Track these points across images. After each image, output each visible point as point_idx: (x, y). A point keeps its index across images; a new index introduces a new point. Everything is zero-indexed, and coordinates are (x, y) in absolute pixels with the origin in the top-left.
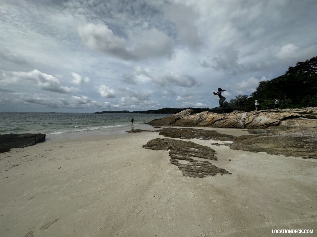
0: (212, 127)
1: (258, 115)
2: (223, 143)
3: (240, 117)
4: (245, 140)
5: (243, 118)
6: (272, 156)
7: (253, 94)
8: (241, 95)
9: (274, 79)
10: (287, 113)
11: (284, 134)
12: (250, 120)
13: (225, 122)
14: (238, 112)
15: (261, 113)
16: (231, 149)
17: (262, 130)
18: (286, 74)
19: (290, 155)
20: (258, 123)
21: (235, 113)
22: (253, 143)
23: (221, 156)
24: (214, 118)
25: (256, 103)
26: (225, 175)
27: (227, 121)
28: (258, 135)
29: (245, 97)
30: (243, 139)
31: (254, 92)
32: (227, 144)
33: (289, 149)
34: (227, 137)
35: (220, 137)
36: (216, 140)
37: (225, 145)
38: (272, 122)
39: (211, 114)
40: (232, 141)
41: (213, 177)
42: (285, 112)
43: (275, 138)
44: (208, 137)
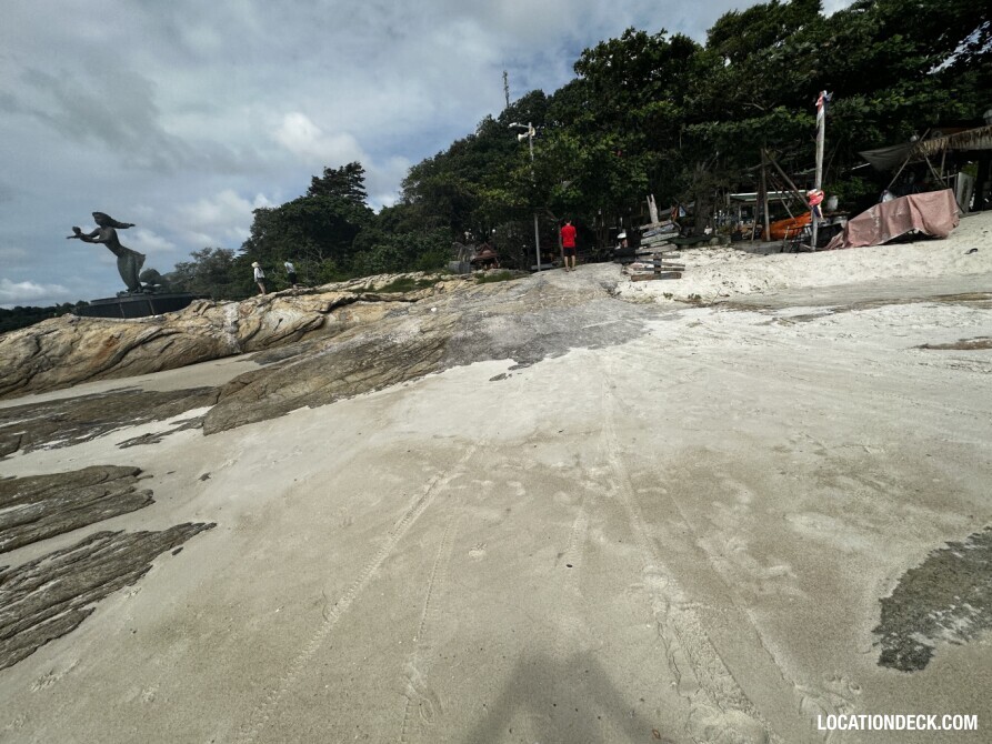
0: (119, 377)
1: (268, 306)
2: (174, 423)
3: (218, 318)
4: (246, 388)
5: (229, 321)
6: (322, 411)
7: (244, 244)
8: (210, 249)
9: (286, 206)
10: (332, 293)
11: (334, 344)
12: (254, 326)
13: (170, 344)
14: (208, 304)
15: (278, 300)
16: (206, 434)
17: (291, 347)
18: (310, 196)
19: (356, 393)
20: (278, 331)
21: (199, 309)
22: (269, 390)
23: (167, 480)
24: (112, 340)
25: (257, 273)
26: (192, 547)
27: (177, 342)
28: (281, 364)
29: (224, 255)
30: (239, 389)
31: (246, 240)
32: (188, 425)
33: (350, 378)
34: (186, 396)
35: (159, 404)
36: (137, 424)
37: (181, 429)
38: (307, 320)
39: (97, 326)
40: (204, 405)
41: (135, 588)
42: (328, 291)
43: (319, 360)
44: (99, 422)
